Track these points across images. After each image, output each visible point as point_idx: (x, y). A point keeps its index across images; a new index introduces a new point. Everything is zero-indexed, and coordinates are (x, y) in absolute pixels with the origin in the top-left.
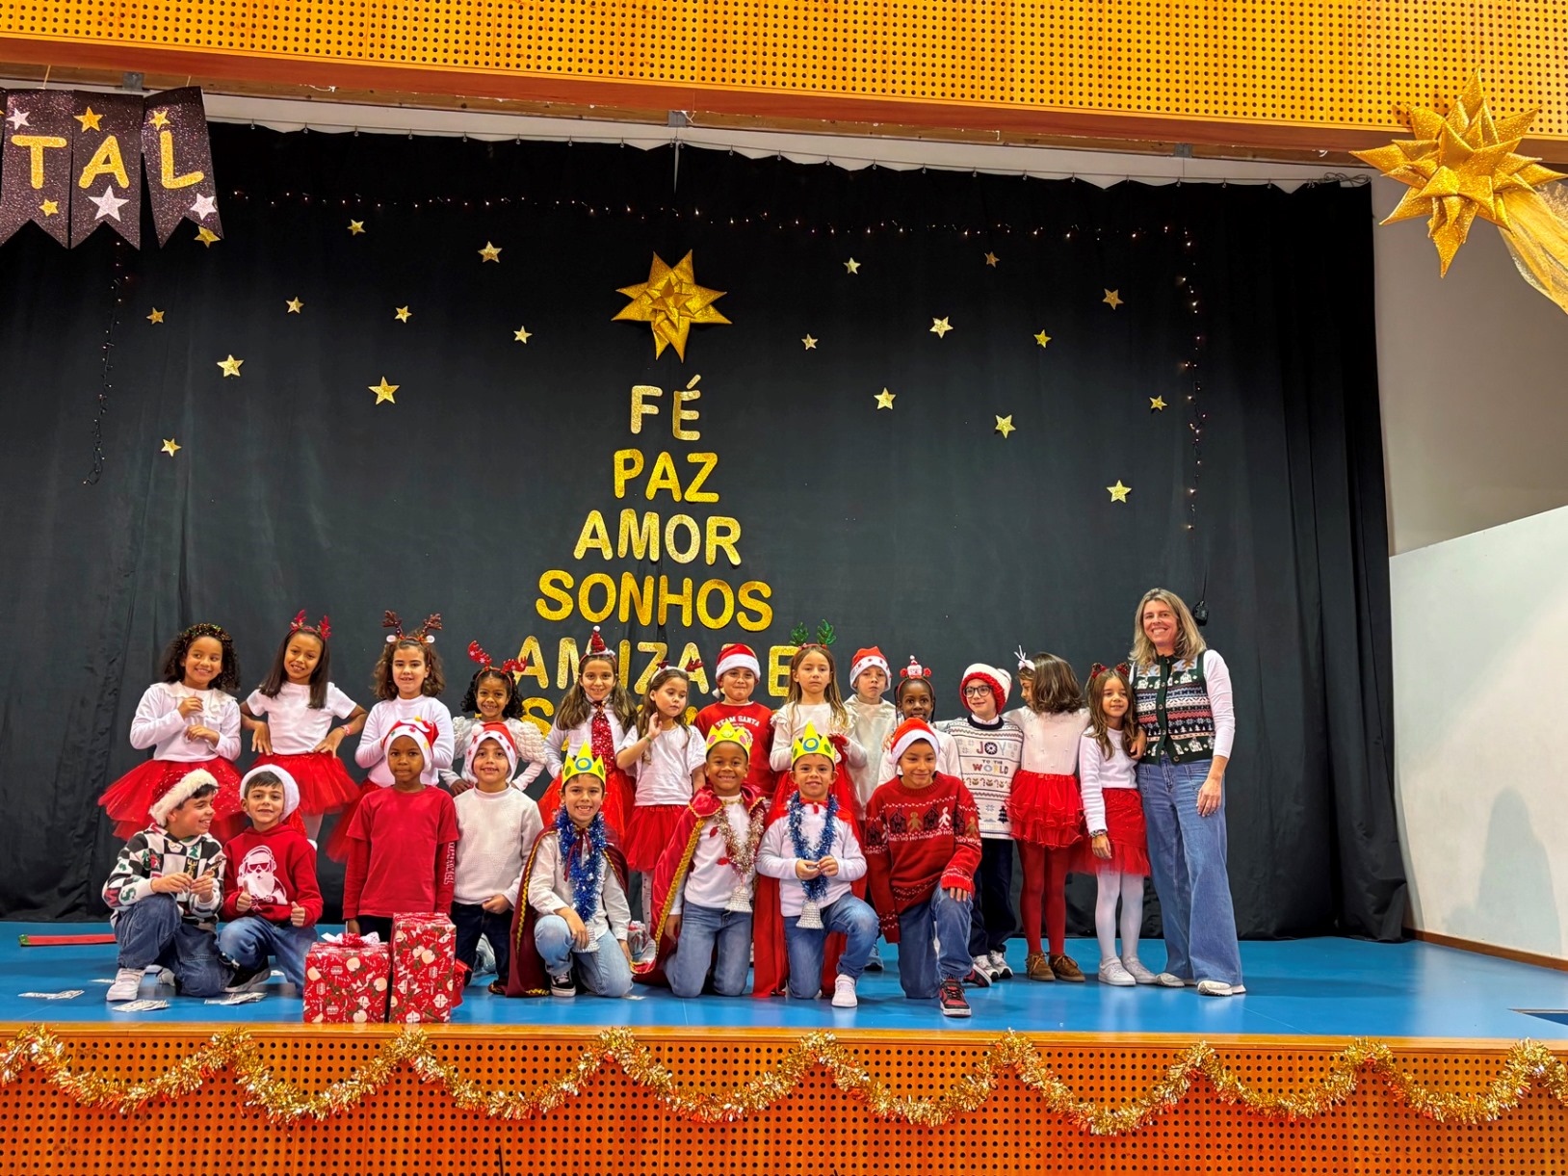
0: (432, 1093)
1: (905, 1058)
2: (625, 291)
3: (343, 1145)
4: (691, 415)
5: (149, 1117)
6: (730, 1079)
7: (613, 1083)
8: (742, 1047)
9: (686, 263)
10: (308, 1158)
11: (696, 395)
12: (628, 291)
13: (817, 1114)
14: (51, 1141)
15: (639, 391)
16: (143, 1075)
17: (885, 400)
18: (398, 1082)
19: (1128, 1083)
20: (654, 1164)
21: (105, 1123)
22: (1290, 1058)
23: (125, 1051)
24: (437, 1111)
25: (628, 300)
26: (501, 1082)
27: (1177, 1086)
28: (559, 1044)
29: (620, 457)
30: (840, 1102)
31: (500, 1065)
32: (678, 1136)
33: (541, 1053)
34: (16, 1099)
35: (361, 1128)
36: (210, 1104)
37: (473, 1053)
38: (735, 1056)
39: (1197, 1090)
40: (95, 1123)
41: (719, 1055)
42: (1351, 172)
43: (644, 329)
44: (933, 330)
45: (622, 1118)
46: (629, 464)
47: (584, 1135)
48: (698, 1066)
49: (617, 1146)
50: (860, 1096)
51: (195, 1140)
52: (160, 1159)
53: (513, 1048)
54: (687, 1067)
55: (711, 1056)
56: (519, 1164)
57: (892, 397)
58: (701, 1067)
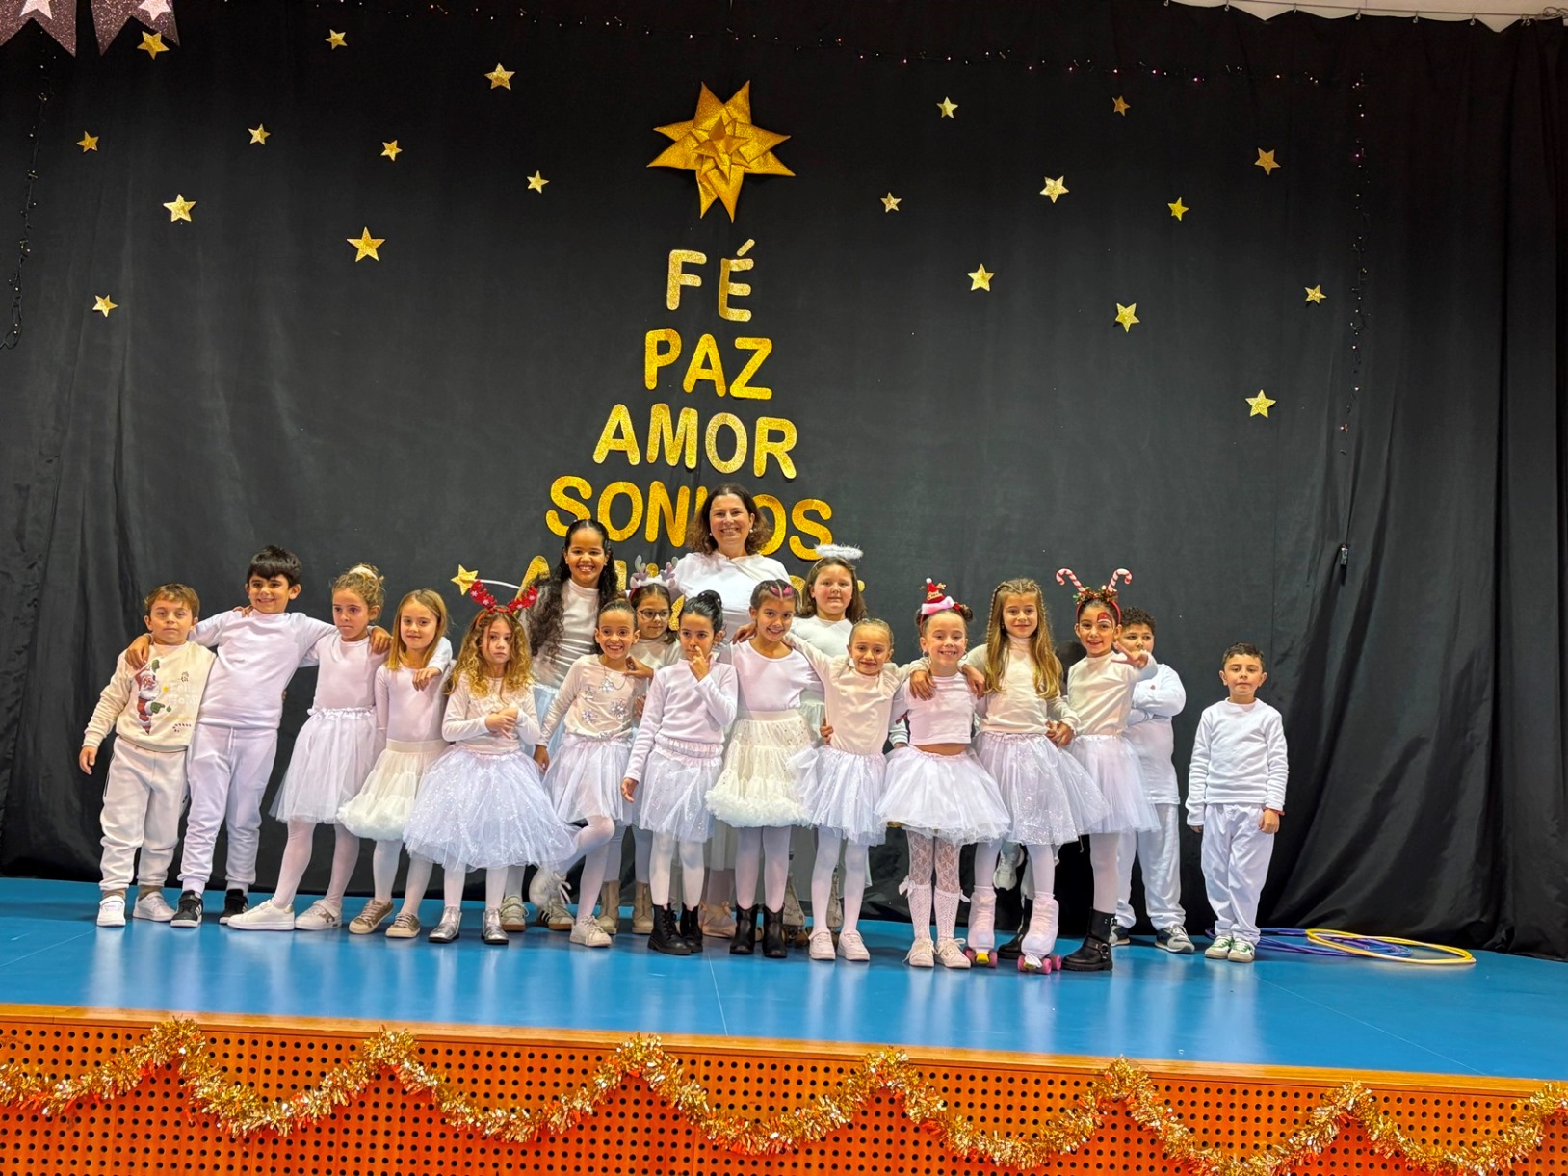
0: (417, 1106)
1: (992, 1086)
2: (663, 130)
3: (310, 1164)
4: (742, 290)
5: (78, 1120)
6: (778, 1103)
7: (636, 1102)
8: (794, 1065)
9: (741, 98)
11: (749, 264)
12: (669, 131)
13: (883, 1148)
15: (678, 257)
16: (71, 1070)
17: (980, 279)
18: (377, 1091)
19: (1262, 1126)
21: (25, 1125)
22: (1463, 1103)
23: (50, 1041)
24: (423, 1127)
25: (669, 142)
26: (501, 1096)
27: (1322, 1133)
28: (574, 1052)
29: (653, 338)
30: (911, 1135)
31: (501, 1075)
32: (714, 1168)
33: (550, 1062)
35: (331, 1144)
36: (151, 1108)
37: (469, 1060)
38: (786, 1075)
39: (1347, 1138)
41: (766, 1073)
43: (688, 177)
44: (1044, 192)
45: (647, 1144)
46: (663, 348)
48: (739, 1086)
50: (934, 1130)
51: (133, 1150)
53: (517, 1055)
54: (727, 1086)
55: (755, 1073)
57: (991, 275)
58: (743, 1086)
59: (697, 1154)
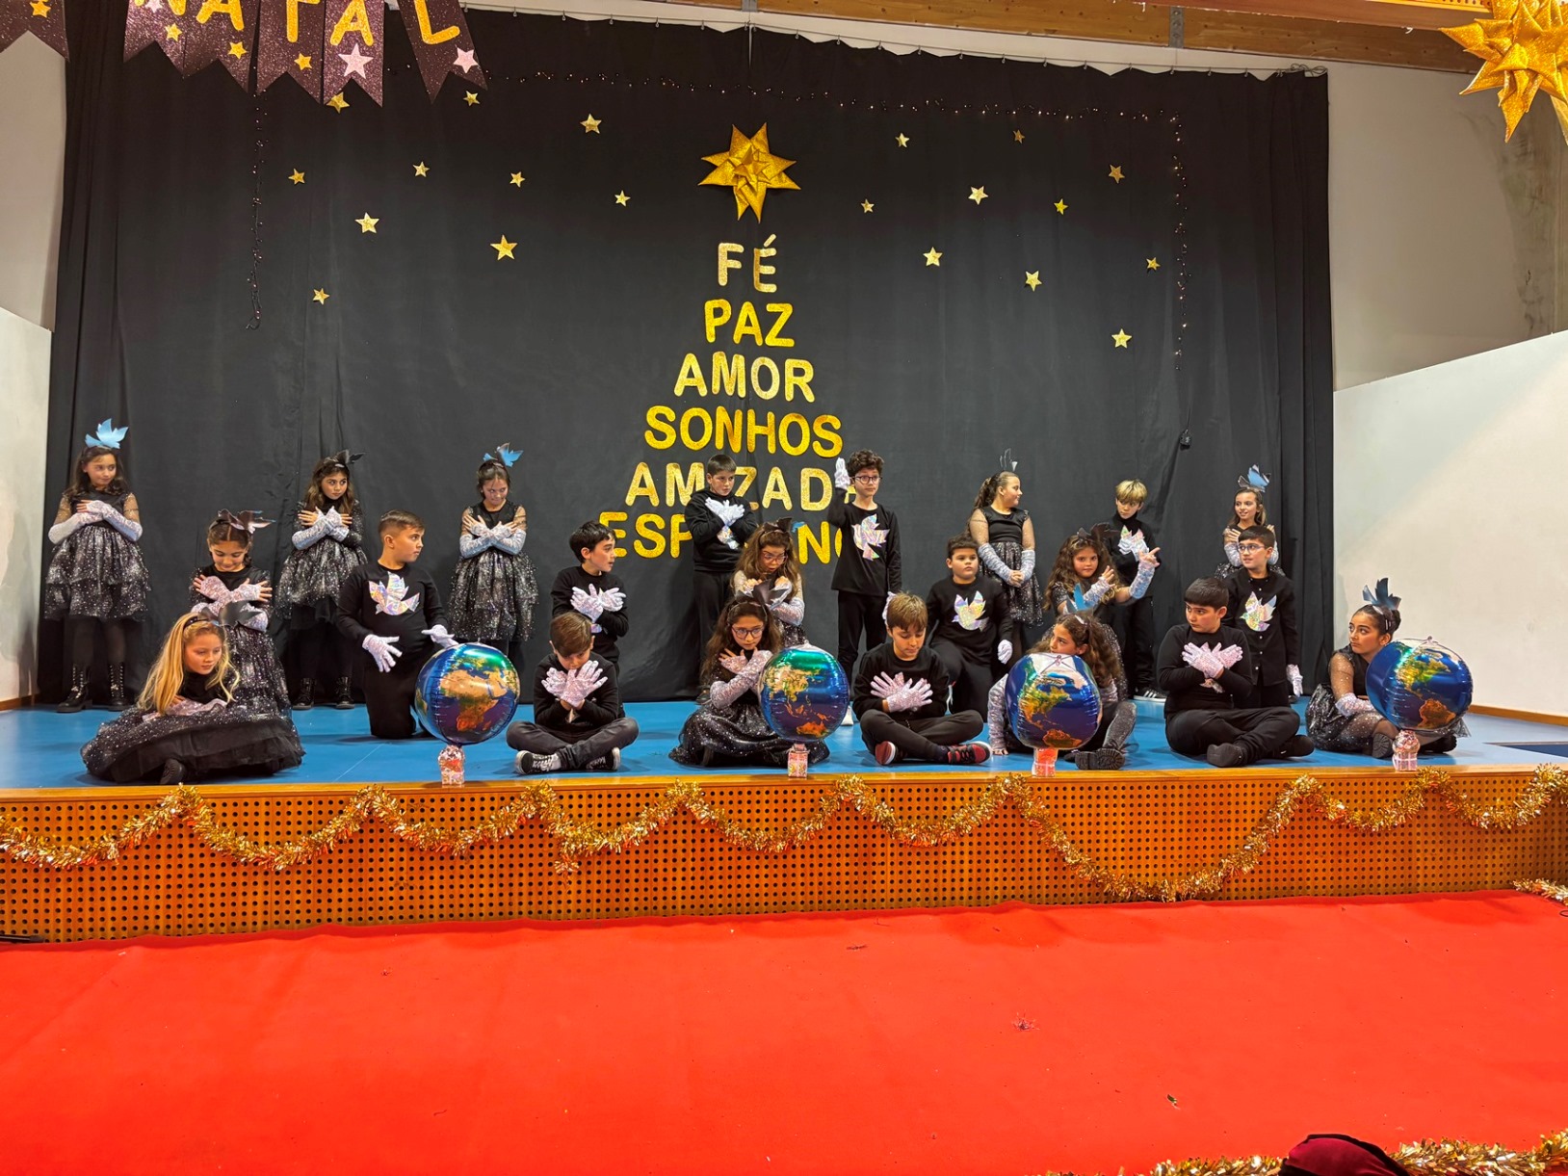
0: (703, 831)
1: (1078, 793)
2: (709, 159)
3: (633, 876)
4: (770, 270)
5: (473, 857)
6: (940, 813)
7: (848, 818)
8: (949, 788)
9: (761, 134)
10: (605, 886)
11: (773, 252)
12: (712, 160)
13: (1010, 839)
14: (391, 879)
15: (724, 248)
16: (464, 824)
17: (932, 258)
18: (675, 823)
20: (883, 882)
24: (708, 845)
25: (714, 167)
29: (710, 306)
30: (1027, 829)
31: (757, 807)
32: (901, 859)
33: (789, 797)
34: (359, 846)
36: (522, 846)
37: (735, 798)
38: (944, 794)
40: (427, 863)
41: (931, 794)
42: (1311, 64)
43: (727, 192)
44: (971, 197)
46: (718, 313)
47: (826, 860)
48: (915, 804)
49: (852, 869)
52: (483, 891)
53: (767, 792)
54: (906, 805)
55: (924, 795)
56: (775, 885)
57: (939, 255)
58: (917, 804)
59: (889, 850)
